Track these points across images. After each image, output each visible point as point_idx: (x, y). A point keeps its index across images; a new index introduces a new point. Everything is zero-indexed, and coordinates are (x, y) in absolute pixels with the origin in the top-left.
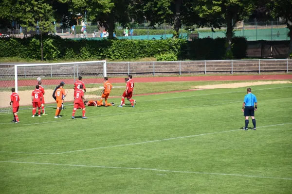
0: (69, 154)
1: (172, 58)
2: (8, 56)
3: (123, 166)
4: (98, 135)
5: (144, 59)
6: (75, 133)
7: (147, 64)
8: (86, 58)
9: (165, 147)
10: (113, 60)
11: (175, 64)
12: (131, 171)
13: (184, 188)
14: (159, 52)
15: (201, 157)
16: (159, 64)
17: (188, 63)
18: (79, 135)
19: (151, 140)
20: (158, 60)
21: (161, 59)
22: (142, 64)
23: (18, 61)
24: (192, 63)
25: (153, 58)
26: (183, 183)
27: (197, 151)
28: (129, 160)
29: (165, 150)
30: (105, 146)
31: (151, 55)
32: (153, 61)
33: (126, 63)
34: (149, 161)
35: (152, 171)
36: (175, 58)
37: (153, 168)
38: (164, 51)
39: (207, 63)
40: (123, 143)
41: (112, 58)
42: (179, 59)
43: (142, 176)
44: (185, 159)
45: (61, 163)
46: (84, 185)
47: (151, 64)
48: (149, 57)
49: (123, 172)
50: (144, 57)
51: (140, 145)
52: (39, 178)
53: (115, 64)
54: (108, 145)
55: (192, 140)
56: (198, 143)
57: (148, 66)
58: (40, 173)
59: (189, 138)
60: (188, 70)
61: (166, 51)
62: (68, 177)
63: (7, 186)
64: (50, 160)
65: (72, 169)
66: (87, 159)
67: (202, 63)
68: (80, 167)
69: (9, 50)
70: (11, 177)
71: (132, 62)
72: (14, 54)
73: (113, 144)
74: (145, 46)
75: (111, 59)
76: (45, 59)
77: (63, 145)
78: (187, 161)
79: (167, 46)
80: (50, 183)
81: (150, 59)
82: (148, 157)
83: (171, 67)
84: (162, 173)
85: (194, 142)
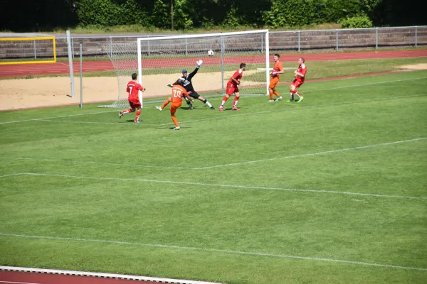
0: (219, 169)
1: (365, 23)
2: (125, 24)
3: (300, 187)
4: (259, 141)
5: (321, 26)
6: (227, 138)
7: (326, 33)
8: (235, 25)
9: (360, 159)
10: (276, 28)
11: (369, 32)
12: (311, 195)
13: (393, 221)
14: (344, 15)
15: (416, 174)
16: (345, 32)
17: (389, 31)
18: (232, 141)
19: (338, 148)
20: (343, 27)
21: (348, 26)
22: (320, 34)
23: (138, 31)
24: (395, 30)
25: (335, 24)
26: (392, 213)
27: (409, 164)
28: (307, 179)
29: (360, 164)
30: (271, 157)
31: (333, 19)
32: (336, 28)
33: (295, 32)
34: (338, 179)
35: (343, 195)
36: (370, 23)
37: (344, 190)
38: (352, 13)
39: (418, 29)
40: (297, 154)
41: (274, 25)
42: (375, 24)
43: (329, 202)
44: (393, 177)
45: (208, 182)
46: (245, 214)
47: (332, 33)
48: (329, 22)
49: (300, 196)
50: (321, 23)
51: (322, 156)
52: (180, 203)
53: (279, 34)
54: (275, 155)
55: (402, 148)
56: (410, 153)
57: (328, 36)
58: (181, 197)
59: (396, 145)
60: (389, 41)
61: (355, 13)
62: (221, 203)
63: (135, 214)
64: (193, 178)
65: (226, 191)
66: (246, 176)
67: (411, 30)
68: (236, 188)
69: (125, 15)
70: (139, 201)
71: (305, 31)
72: (132, 21)
73: (283, 155)
74: (323, 6)
75: (272, 27)
76: (177, 29)
77: (210, 156)
78: (394, 181)
79: (356, 6)
80: (196, 212)
81: (331, 26)
82: (335, 173)
83: (363, 37)
84: (358, 197)
85: (404, 151)
